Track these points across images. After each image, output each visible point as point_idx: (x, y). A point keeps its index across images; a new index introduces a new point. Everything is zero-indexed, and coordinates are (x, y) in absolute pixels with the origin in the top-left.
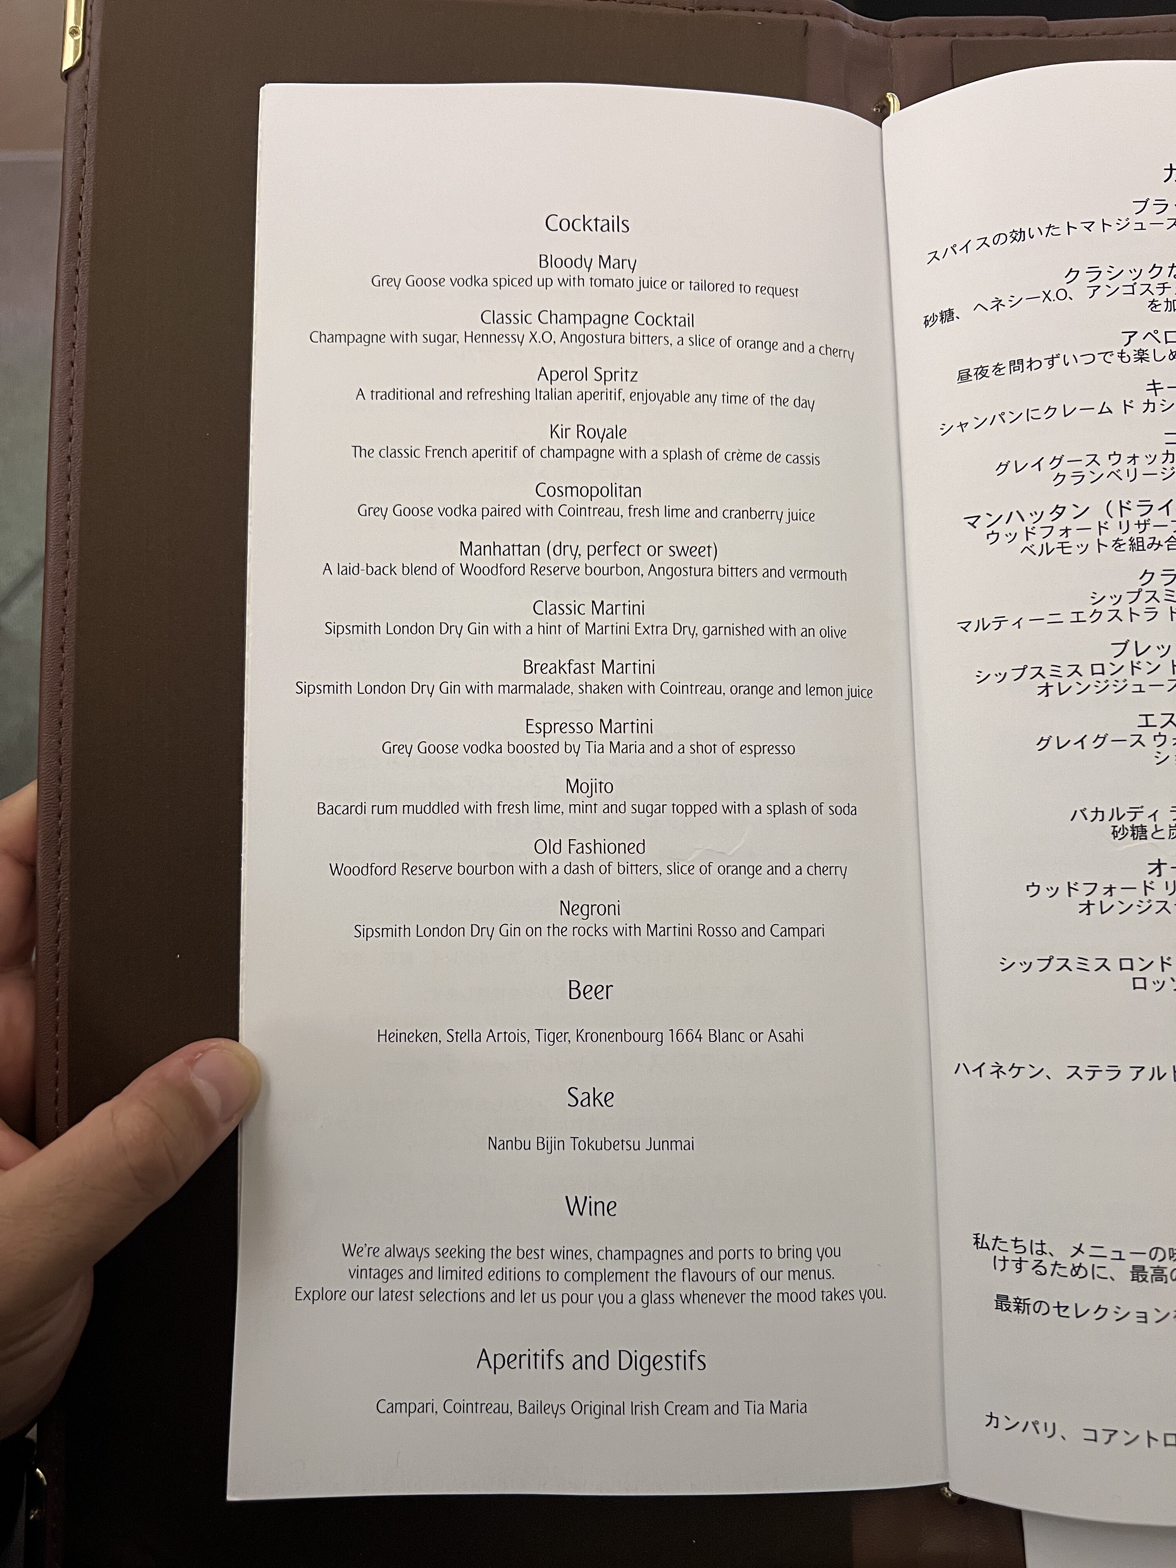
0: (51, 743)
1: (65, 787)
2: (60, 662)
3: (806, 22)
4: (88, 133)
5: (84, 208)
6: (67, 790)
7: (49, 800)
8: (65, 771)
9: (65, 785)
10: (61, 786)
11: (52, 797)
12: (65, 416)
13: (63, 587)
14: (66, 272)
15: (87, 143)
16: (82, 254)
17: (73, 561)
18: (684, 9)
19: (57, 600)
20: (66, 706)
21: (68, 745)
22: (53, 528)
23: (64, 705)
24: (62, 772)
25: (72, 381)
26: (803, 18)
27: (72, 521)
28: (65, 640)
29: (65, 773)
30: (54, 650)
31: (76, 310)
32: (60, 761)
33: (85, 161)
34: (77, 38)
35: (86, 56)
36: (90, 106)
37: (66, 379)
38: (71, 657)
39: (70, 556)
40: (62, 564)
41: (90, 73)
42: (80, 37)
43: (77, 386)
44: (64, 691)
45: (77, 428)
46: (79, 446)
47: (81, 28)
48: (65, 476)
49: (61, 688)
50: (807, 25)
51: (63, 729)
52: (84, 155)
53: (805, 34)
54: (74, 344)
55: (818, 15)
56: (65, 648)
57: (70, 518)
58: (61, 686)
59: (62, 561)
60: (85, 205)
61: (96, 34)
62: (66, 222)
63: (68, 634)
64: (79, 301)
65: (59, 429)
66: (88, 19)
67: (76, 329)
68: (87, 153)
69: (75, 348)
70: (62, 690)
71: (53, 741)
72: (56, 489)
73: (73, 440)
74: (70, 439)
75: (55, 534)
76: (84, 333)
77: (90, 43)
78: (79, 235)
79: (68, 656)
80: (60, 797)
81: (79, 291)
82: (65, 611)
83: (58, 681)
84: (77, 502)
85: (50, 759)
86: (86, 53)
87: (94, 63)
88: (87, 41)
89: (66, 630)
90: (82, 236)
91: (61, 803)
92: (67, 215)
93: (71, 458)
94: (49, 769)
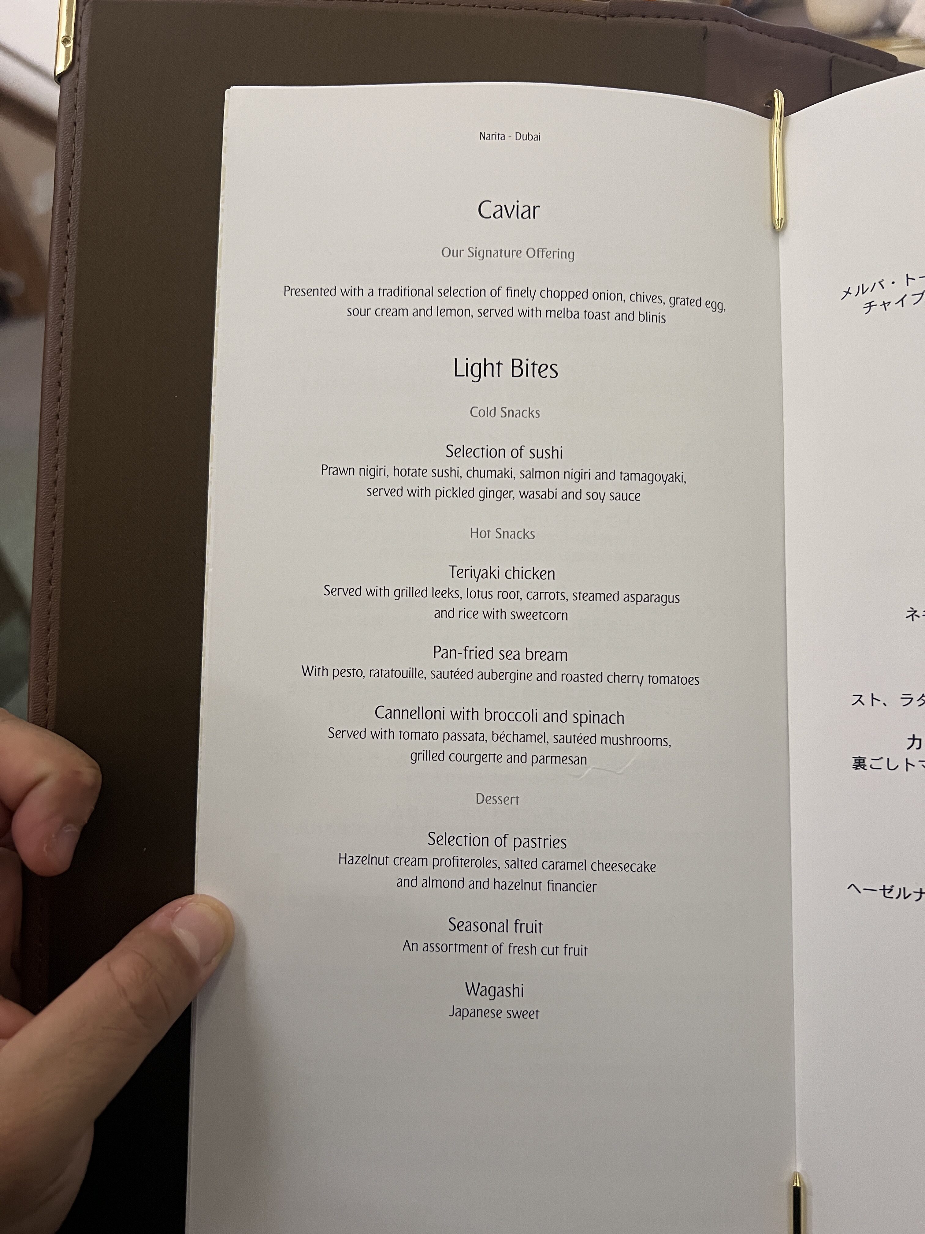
0: (40, 663)
1: (51, 701)
2: (48, 593)
3: (705, 28)
4: (77, 130)
5: (73, 196)
6: (52, 704)
7: (38, 712)
8: (51, 688)
9: (51, 699)
10: (48, 700)
11: (40, 710)
12: (55, 380)
13: (51, 529)
14: (56, 253)
15: (76, 140)
16: (71, 237)
17: (60, 506)
18: (598, 16)
19: (46, 540)
20: (53, 631)
21: (54, 665)
22: (44, 477)
23: (51, 630)
24: (48, 688)
25: (61, 349)
26: (703, 23)
27: (59, 470)
28: (53, 574)
29: (51, 689)
30: (43, 583)
31: (65, 287)
32: (47, 679)
33: (74, 155)
34: (68, 46)
35: (77, 63)
36: (79, 107)
37: (56, 348)
38: (58, 589)
39: (57, 501)
40: (51, 508)
41: (79, 77)
42: (71, 45)
43: (65, 354)
44: (51, 618)
45: (64, 389)
46: (66, 405)
47: (72, 37)
48: (54, 431)
49: (48, 616)
50: (707, 30)
51: (50, 651)
52: (73, 149)
53: (704, 38)
54: (63, 316)
55: (716, 21)
56: (52, 581)
57: (58, 468)
58: (49, 614)
59: (51, 506)
60: (74, 194)
61: (85, 41)
62: (57, 209)
63: (55, 570)
64: (68, 279)
65: (49, 391)
66: (78, 29)
67: (64, 303)
68: (76, 148)
69: (63, 319)
70: (49, 617)
71: (42, 661)
72: (47, 443)
73: (61, 400)
74: (59, 400)
75: (45, 482)
76: (71, 306)
77: (80, 50)
78: (69, 220)
79: (54, 588)
80: (46, 710)
81: (68, 270)
82: (53, 549)
83: (46, 610)
84: (64, 455)
85: (39, 678)
86: (77, 59)
87: (82, 68)
88: (78, 48)
89: (53, 566)
90: (71, 222)
91: (47, 714)
92: (58, 203)
93: (60, 416)
94: (37, 686)
